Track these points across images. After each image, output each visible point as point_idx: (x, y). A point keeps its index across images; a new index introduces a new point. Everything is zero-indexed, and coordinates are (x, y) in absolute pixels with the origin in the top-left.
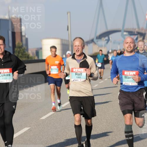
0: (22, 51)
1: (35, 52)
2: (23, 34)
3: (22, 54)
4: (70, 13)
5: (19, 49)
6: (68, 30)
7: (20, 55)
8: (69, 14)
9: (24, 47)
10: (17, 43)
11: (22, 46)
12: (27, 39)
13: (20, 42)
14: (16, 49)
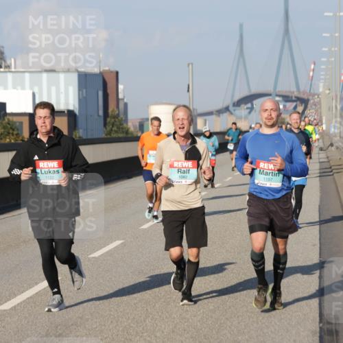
0: (118, 123)
1: (138, 124)
2: (121, 96)
3: (118, 128)
4: (192, 64)
5: (113, 120)
6: (188, 91)
7: (115, 128)
8: (190, 66)
9: (122, 116)
10: (110, 110)
11: (118, 115)
12: (126, 105)
13: (115, 109)
14: (108, 120)
